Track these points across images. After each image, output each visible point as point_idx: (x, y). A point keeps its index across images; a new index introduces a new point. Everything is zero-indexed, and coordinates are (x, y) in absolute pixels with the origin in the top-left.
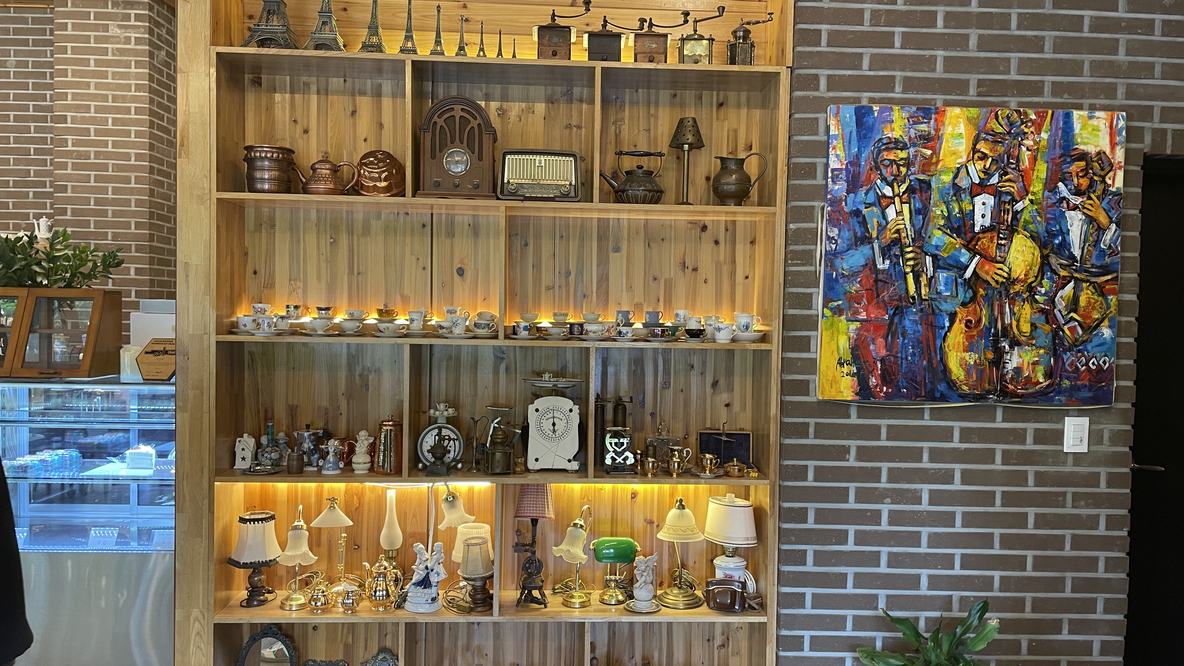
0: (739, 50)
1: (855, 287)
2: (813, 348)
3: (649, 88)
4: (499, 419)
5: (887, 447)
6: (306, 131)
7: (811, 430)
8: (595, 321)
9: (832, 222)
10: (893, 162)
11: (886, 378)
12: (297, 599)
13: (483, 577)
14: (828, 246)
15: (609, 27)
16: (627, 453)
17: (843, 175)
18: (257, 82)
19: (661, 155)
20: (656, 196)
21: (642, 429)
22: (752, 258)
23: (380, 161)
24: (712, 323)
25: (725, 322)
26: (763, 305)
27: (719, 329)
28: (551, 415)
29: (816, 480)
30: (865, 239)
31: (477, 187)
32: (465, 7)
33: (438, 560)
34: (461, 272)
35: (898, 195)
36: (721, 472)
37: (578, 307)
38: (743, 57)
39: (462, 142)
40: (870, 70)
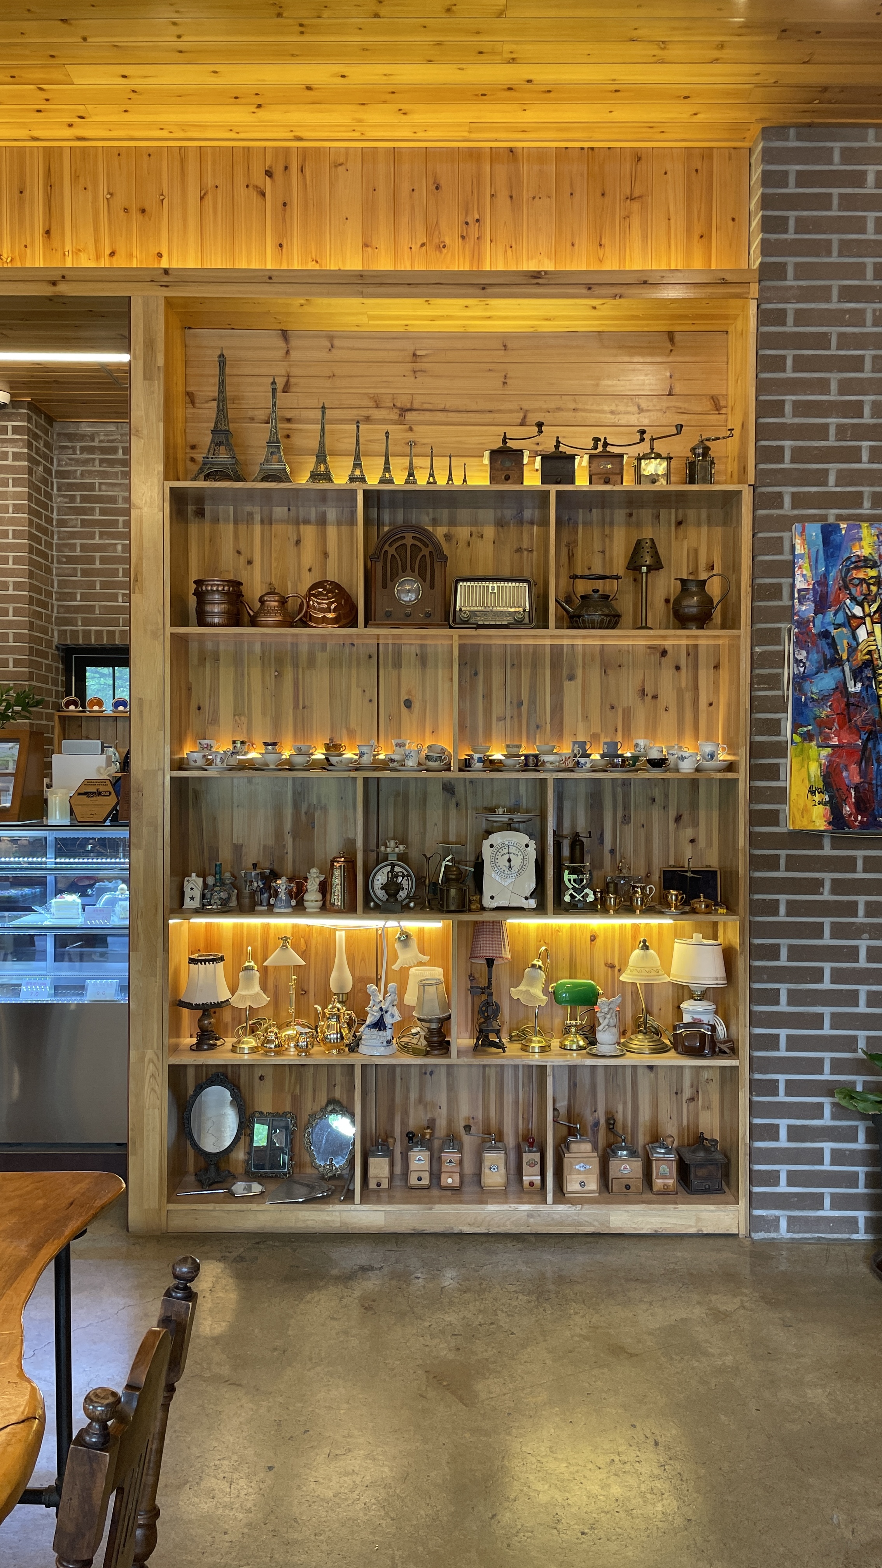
0: (698, 468)
1: (825, 712)
2: (782, 776)
3: (603, 508)
4: (450, 857)
5: (863, 879)
6: (250, 562)
7: (782, 862)
8: (550, 752)
9: (800, 644)
10: (862, 580)
11: (861, 806)
12: (248, 1043)
13: (439, 1018)
14: (796, 669)
15: (562, 448)
16: (587, 891)
17: (810, 596)
18: (200, 513)
19: (617, 577)
20: (614, 620)
21: (601, 866)
22: (716, 683)
23: (329, 591)
24: (675, 752)
25: (688, 750)
26: (729, 733)
27: (682, 758)
28: (506, 851)
29: (788, 914)
30: (835, 661)
31: (428, 615)
32: (411, 429)
33: (392, 1002)
34: (408, 704)
35: (869, 615)
36: (687, 908)
37: (531, 739)
38: (702, 475)
39: (413, 570)
40: (836, 486)
